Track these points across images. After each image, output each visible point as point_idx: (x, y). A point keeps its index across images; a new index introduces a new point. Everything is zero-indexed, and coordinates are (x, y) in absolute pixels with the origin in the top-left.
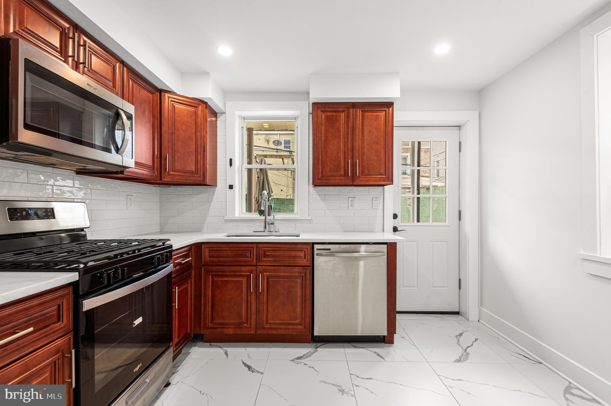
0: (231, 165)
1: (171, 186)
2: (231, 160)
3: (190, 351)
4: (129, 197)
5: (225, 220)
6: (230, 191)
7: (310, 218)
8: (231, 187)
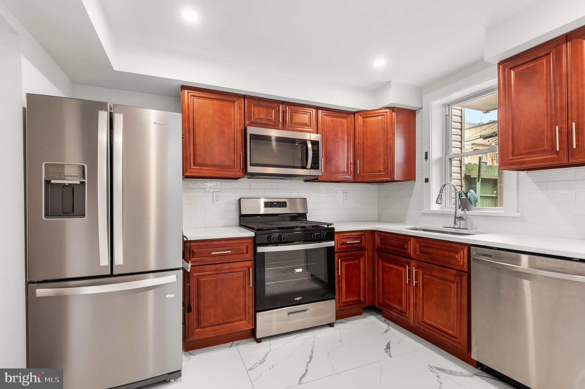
0: (426, 158)
1: (385, 183)
2: (426, 153)
3: (367, 317)
4: (345, 194)
5: (423, 213)
6: (426, 184)
7: (519, 215)
8: (427, 180)
